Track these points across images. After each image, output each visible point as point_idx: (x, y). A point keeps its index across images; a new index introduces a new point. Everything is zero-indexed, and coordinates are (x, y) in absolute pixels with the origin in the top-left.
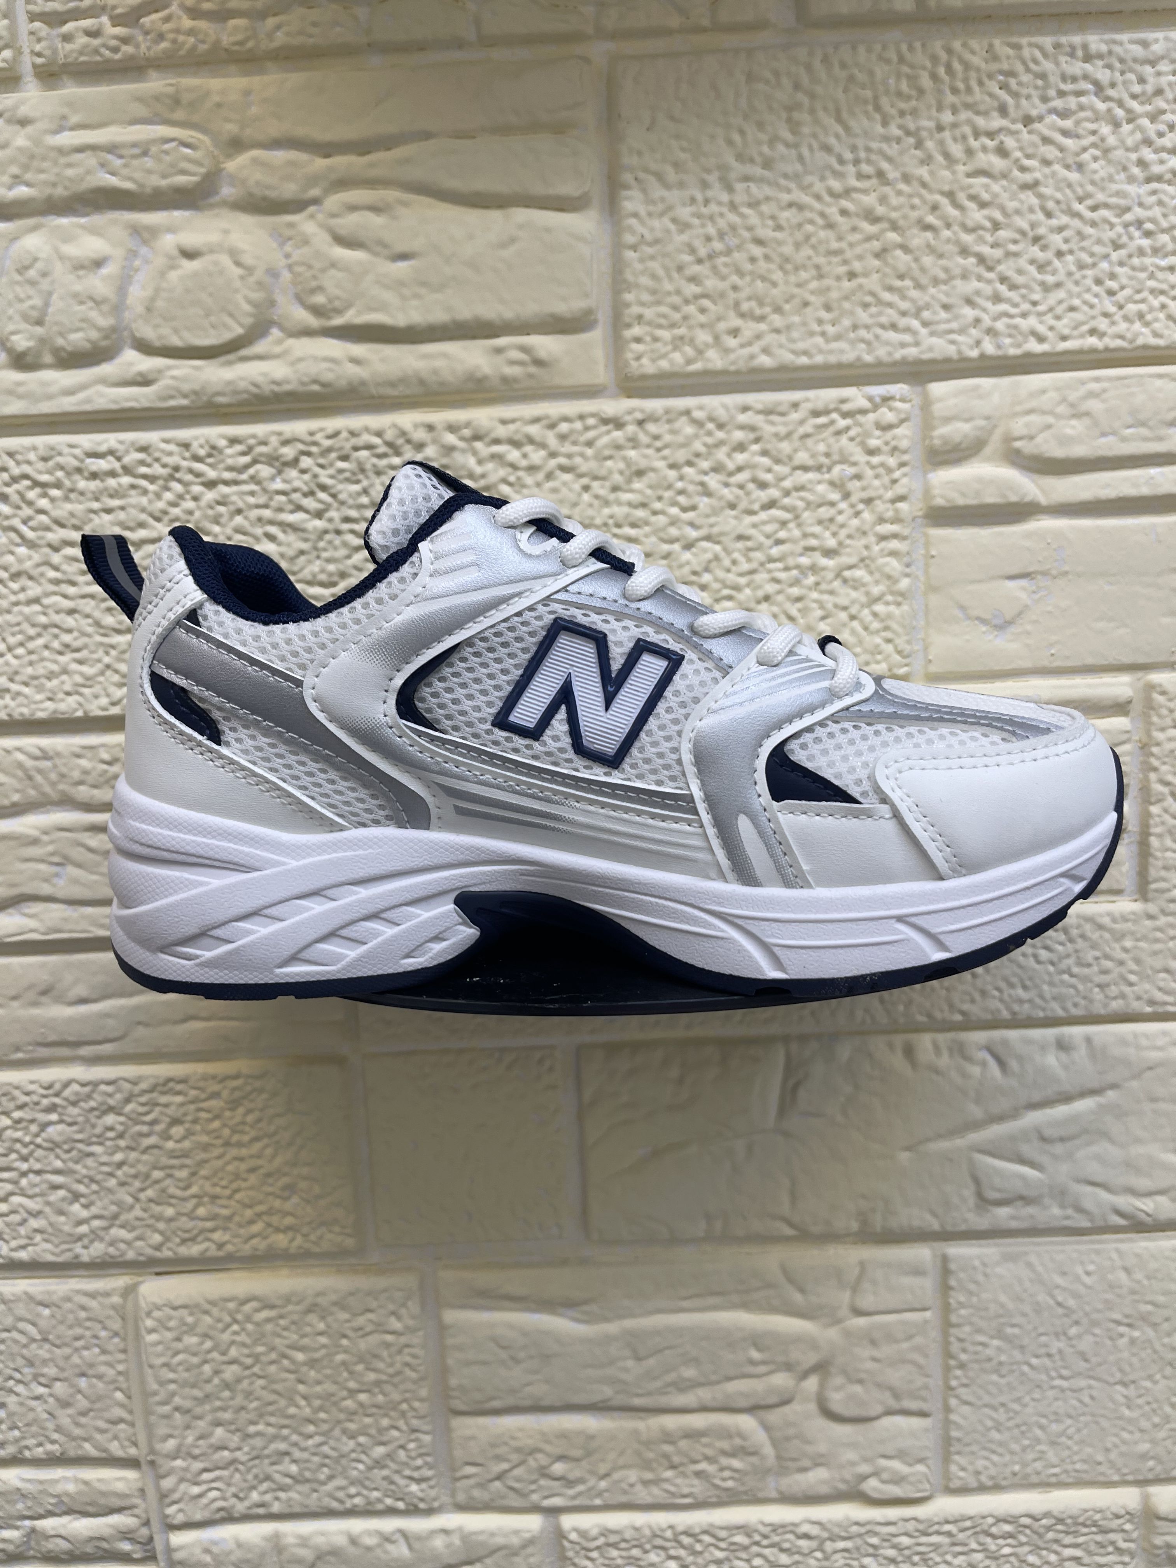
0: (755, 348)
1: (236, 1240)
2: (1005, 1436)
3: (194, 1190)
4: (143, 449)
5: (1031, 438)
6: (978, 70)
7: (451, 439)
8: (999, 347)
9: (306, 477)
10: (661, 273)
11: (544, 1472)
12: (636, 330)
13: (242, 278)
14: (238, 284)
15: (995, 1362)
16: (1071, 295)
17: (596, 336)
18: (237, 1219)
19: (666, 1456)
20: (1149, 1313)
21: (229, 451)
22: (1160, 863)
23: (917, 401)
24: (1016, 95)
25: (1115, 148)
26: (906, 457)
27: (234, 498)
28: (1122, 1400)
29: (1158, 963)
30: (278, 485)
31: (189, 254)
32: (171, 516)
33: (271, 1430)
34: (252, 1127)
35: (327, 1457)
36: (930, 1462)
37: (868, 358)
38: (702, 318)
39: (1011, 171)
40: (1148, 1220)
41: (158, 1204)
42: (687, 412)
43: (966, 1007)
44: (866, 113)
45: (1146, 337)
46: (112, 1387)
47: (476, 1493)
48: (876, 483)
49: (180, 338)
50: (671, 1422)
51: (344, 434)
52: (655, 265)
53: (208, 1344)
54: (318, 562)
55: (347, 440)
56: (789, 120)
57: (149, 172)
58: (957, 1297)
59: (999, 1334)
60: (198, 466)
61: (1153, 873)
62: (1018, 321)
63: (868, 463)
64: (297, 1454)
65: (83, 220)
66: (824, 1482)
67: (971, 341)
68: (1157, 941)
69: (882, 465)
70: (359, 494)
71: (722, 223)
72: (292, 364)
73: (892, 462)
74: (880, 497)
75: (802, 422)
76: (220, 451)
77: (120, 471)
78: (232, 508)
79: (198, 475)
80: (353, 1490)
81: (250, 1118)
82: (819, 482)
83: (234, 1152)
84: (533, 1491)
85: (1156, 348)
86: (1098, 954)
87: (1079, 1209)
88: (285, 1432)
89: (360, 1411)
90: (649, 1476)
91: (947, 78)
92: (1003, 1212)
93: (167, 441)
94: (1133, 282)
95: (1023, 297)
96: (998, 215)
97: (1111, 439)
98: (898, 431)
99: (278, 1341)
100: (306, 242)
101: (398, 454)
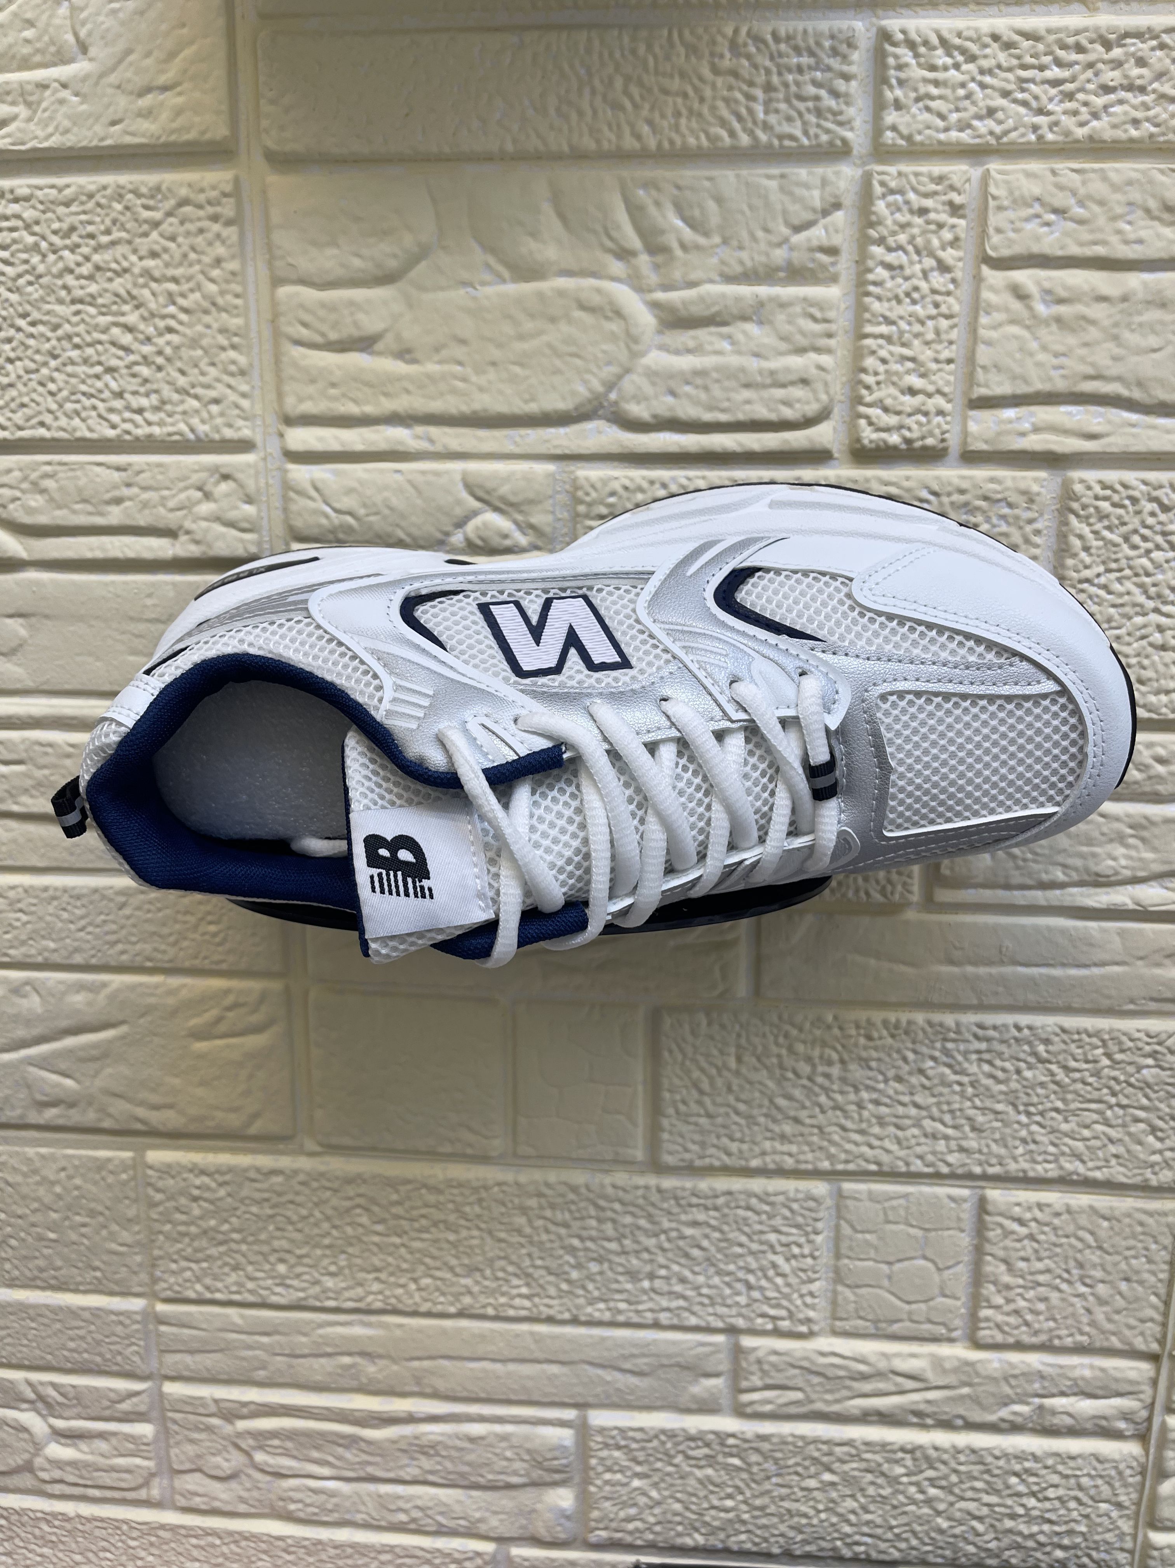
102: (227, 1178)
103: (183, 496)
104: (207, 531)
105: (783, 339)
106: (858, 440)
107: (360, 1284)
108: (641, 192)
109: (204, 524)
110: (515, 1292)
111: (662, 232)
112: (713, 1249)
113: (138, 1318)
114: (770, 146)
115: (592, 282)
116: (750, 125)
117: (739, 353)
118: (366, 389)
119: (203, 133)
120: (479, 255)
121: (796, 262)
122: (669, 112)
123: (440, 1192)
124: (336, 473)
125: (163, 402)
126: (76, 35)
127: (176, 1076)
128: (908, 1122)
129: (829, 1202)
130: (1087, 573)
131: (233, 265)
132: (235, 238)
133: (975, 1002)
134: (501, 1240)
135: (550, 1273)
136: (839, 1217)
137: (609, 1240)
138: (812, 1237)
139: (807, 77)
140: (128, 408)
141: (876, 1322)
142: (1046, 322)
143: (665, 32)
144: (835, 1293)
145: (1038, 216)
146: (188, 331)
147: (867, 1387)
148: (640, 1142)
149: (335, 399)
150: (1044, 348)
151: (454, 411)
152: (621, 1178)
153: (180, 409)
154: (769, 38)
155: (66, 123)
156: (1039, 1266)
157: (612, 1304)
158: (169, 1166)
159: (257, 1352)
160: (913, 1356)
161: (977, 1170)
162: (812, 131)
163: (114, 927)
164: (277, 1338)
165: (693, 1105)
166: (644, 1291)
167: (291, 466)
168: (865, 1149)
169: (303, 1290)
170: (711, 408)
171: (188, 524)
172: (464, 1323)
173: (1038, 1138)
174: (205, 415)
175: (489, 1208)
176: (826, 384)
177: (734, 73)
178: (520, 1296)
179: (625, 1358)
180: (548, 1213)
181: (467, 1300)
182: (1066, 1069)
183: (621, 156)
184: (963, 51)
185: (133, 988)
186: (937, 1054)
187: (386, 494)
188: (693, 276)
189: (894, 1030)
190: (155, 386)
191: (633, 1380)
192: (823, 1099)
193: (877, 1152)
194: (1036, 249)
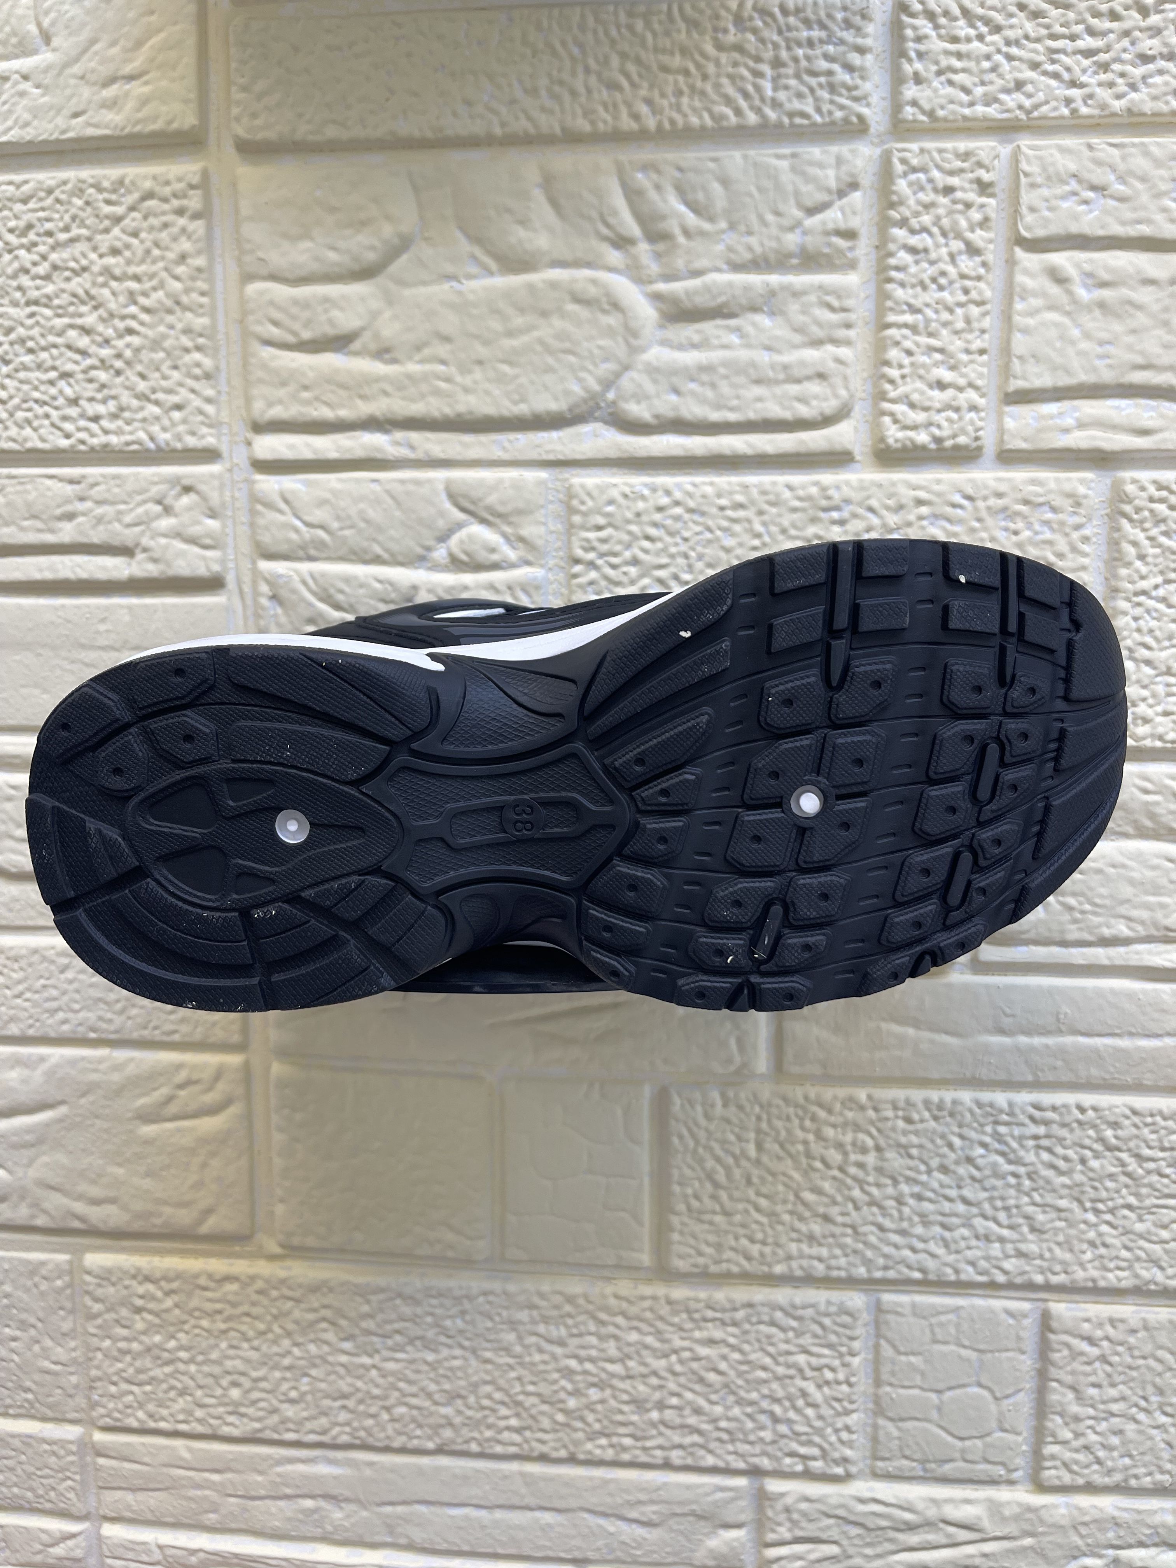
102: (175, 1285)
103: (140, 510)
104: (166, 547)
105: (796, 330)
106: (882, 439)
107: (325, 1414)
108: (639, 176)
109: (163, 541)
110: (502, 1423)
111: (663, 218)
112: (732, 1373)
113: (74, 1448)
114: (779, 125)
115: (587, 273)
116: (757, 102)
117: (748, 346)
118: (342, 392)
119: (170, 122)
120: (465, 246)
121: (810, 247)
122: (669, 90)
123: (417, 1303)
124: (308, 483)
125: (122, 409)
126: (39, 25)
127: (119, 1165)
128: (955, 1220)
129: (865, 1317)
130: (1144, 585)
131: (200, 261)
132: (201, 232)
133: (1030, 1078)
134: (487, 1361)
135: (544, 1402)
136: (878, 1336)
137: (611, 1361)
138: (848, 1359)
139: (818, 52)
140: (83, 416)
141: (923, 1462)
142: (1088, 308)
143: (665, 7)
144: (875, 1427)
145: (1075, 194)
146: (150, 333)
147: (914, 1539)
148: (647, 1246)
149: (307, 403)
150: (1087, 336)
151: (436, 414)
152: (625, 1287)
153: (140, 416)
154: (776, 10)
155: (27, 116)
156: (1113, 1392)
157: (615, 1440)
158: (110, 1271)
159: (207, 1492)
160: (967, 1501)
161: (1039, 1279)
162: (826, 107)
163: (54, 993)
164: (229, 1475)
165: (706, 1200)
166: (653, 1425)
167: (259, 477)
168: (907, 1253)
169: (259, 1420)
170: (718, 407)
171: (145, 541)
172: (444, 1461)
173: (1109, 1240)
174: (166, 422)
175: (472, 1322)
176: (845, 378)
177: (739, 48)
178: (508, 1428)
179: (632, 1505)
180: (541, 1328)
181: (448, 1433)
182: (1138, 1157)
183: (617, 137)
184: (987, 22)
185: (73, 1062)
186: (988, 1139)
187: (362, 506)
188: (699, 264)
189: (937, 1110)
190: (113, 392)
191: (641, 1531)
192: (856, 1193)
193: (922, 1256)
194: (1074, 228)
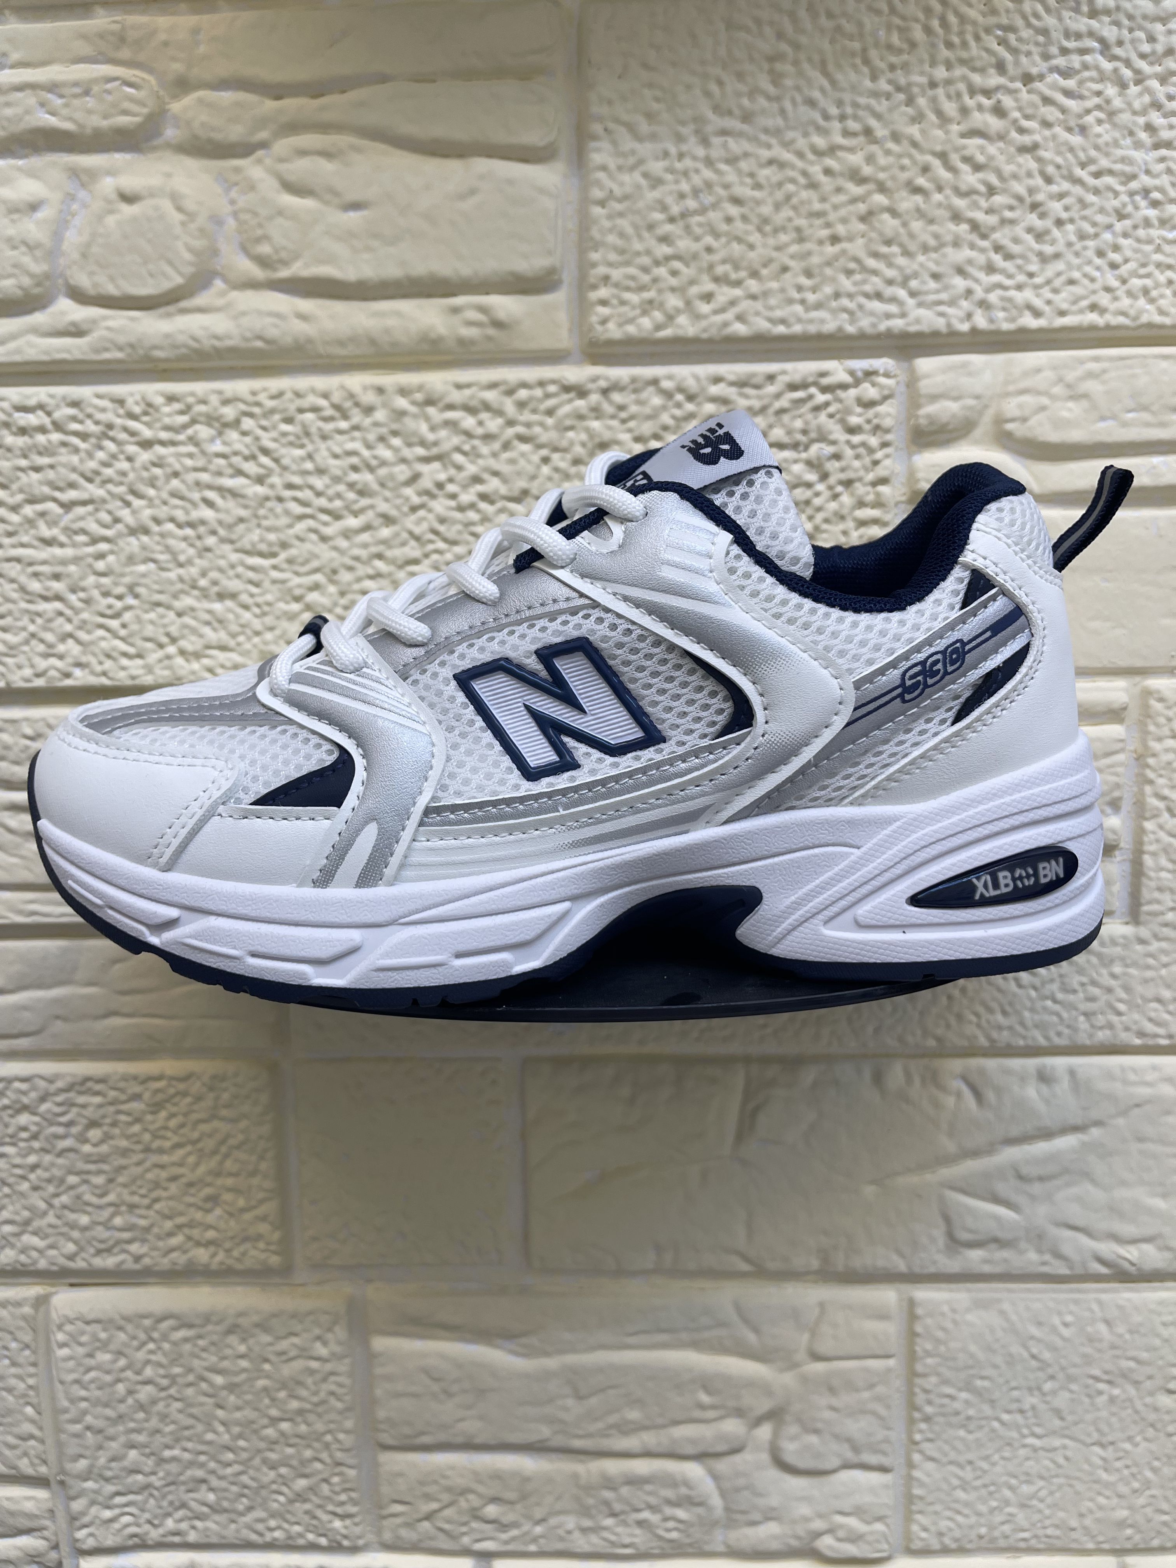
0: (729, 315)
1: (155, 1253)
2: (971, 1496)
3: (111, 1198)
4: (75, 404)
5: (1024, 420)
6: (974, 23)
7: (402, 403)
8: (991, 321)
9: (248, 440)
10: (630, 230)
11: (475, 1514)
12: (603, 292)
13: (183, 224)
14: (178, 230)
15: (962, 1416)
16: (1070, 266)
17: (559, 297)
18: (156, 1230)
19: (607, 1503)
20: (1131, 1370)
21: (166, 409)
22: (1153, 884)
23: (903, 377)
24: (1014, 51)
25: (1121, 111)
26: (889, 437)
27: (171, 460)
28: (1100, 1462)
29: (1150, 992)
30: (218, 447)
31: (128, 198)
32: (104, 478)
33: (187, 1456)
34: (175, 1132)
35: (246, 1487)
36: (889, 1521)
37: (850, 329)
38: (674, 282)
39: (1008, 132)
40: (1132, 1269)
41: (73, 1211)
42: (655, 382)
43: (940, 1031)
44: (854, 66)
45: (1151, 315)
46: (22, 1401)
47: (404, 1533)
48: (857, 464)
49: (117, 287)
50: (613, 1467)
51: (289, 395)
52: (624, 224)
53: (122, 1362)
54: (258, 531)
55: (292, 401)
56: (771, 72)
57: (90, 112)
58: (923, 1345)
59: (968, 1387)
60: (133, 424)
61: (1146, 894)
62: (1012, 293)
63: (848, 442)
64: (215, 1482)
65: (20, 162)
66: (775, 1537)
67: (961, 314)
68: (1148, 967)
69: (864, 444)
70: (303, 459)
71: (697, 180)
72: (235, 318)
73: (874, 441)
74: (860, 479)
75: (778, 396)
76: (157, 409)
77: (50, 426)
78: (169, 470)
79: (132, 433)
80: (273, 1523)
81: (173, 1123)
82: (796, 461)
83: (154, 1158)
84: (464, 1534)
85: (1162, 327)
86: (1084, 980)
87: (1058, 1255)
88: (203, 1458)
89: (282, 1440)
90: (587, 1523)
91: (940, 31)
92: (976, 1255)
93: (99, 396)
94: (1139, 256)
95: (1019, 267)
96: (994, 180)
97: (1110, 423)
98: (881, 409)
99: (196, 1363)
100: (252, 188)
101: (345, 417)
